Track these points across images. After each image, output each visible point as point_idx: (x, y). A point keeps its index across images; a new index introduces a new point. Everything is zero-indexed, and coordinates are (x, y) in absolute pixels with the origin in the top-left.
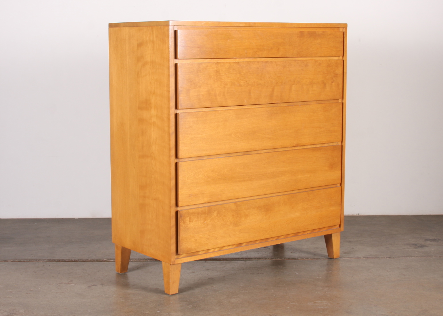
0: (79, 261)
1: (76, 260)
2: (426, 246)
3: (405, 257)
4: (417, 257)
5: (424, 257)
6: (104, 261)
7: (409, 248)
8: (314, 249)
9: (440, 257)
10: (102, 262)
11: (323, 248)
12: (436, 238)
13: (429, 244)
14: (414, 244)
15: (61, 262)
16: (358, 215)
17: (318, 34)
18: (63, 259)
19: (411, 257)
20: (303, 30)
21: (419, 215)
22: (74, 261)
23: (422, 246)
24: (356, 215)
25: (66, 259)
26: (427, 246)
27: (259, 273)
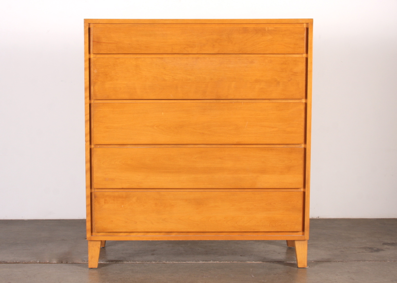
0: (21, 262)
1: (18, 262)
2: (382, 250)
3: (358, 261)
4: (371, 261)
5: (378, 261)
6: (47, 263)
7: (364, 252)
8: (265, 252)
9: (395, 261)
10: (44, 264)
11: (275, 251)
12: (394, 242)
13: (386, 248)
14: (370, 248)
15: (2, 263)
16: (318, 218)
17: (268, 30)
18: (4, 260)
19: (365, 261)
20: (247, 27)
21: (382, 219)
22: (16, 263)
23: (378, 250)
24: (316, 218)
25: (8, 261)
26: (384, 250)
27: (203, 276)
